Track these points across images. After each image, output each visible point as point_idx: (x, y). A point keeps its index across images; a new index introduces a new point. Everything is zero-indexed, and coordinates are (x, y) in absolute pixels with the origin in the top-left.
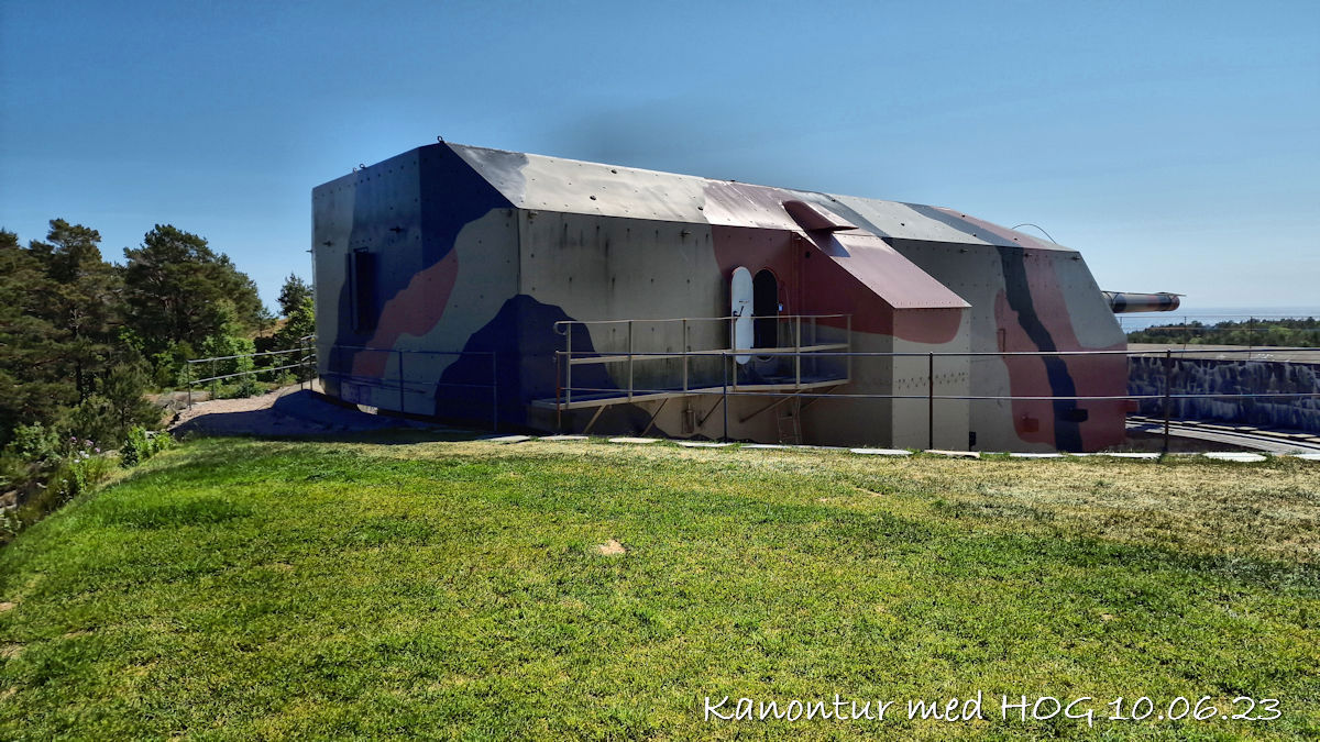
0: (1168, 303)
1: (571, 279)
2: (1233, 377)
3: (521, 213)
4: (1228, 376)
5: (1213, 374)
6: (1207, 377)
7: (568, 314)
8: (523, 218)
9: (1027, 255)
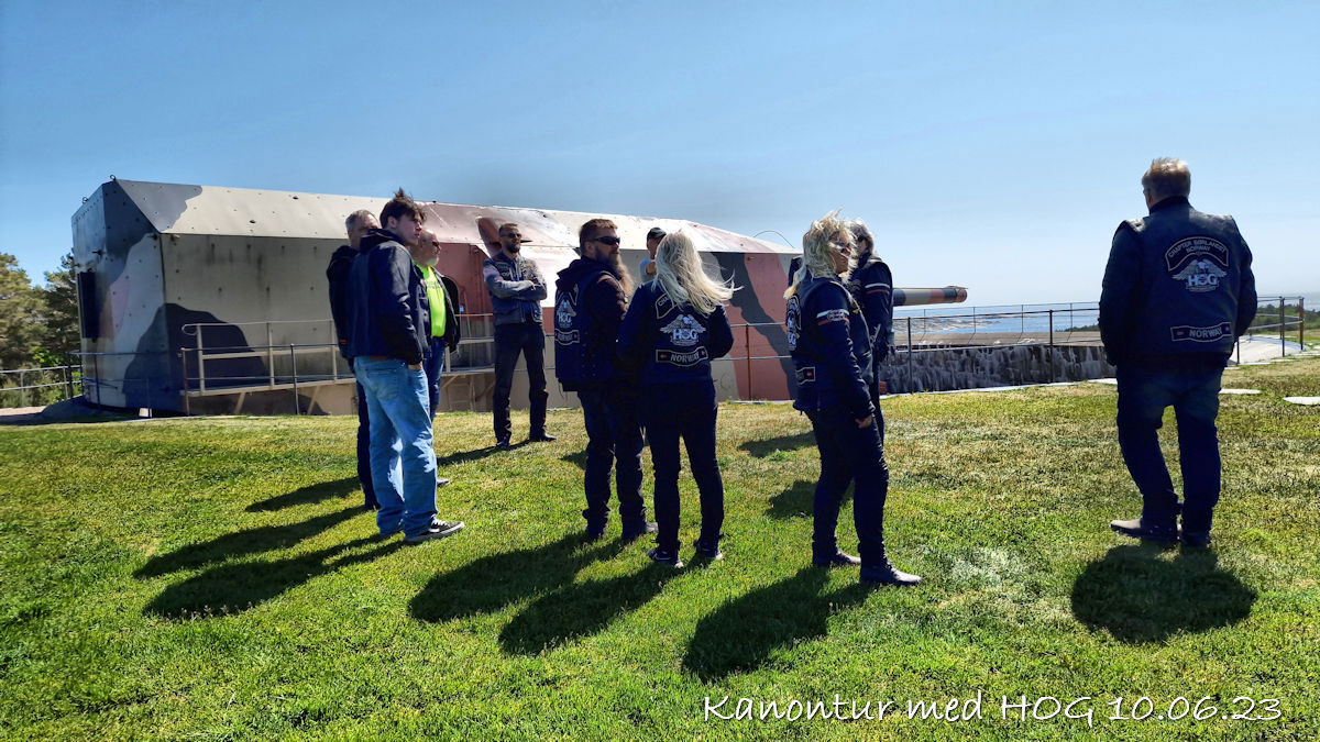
0: (955, 295)
1: (220, 290)
2: (1006, 360)
3: (163, 237)
4: (1002, 359)
5: (990, 359)
6: (988, 361)
7: (219, 318)
8: (165, 241)
9: (749, 259)
